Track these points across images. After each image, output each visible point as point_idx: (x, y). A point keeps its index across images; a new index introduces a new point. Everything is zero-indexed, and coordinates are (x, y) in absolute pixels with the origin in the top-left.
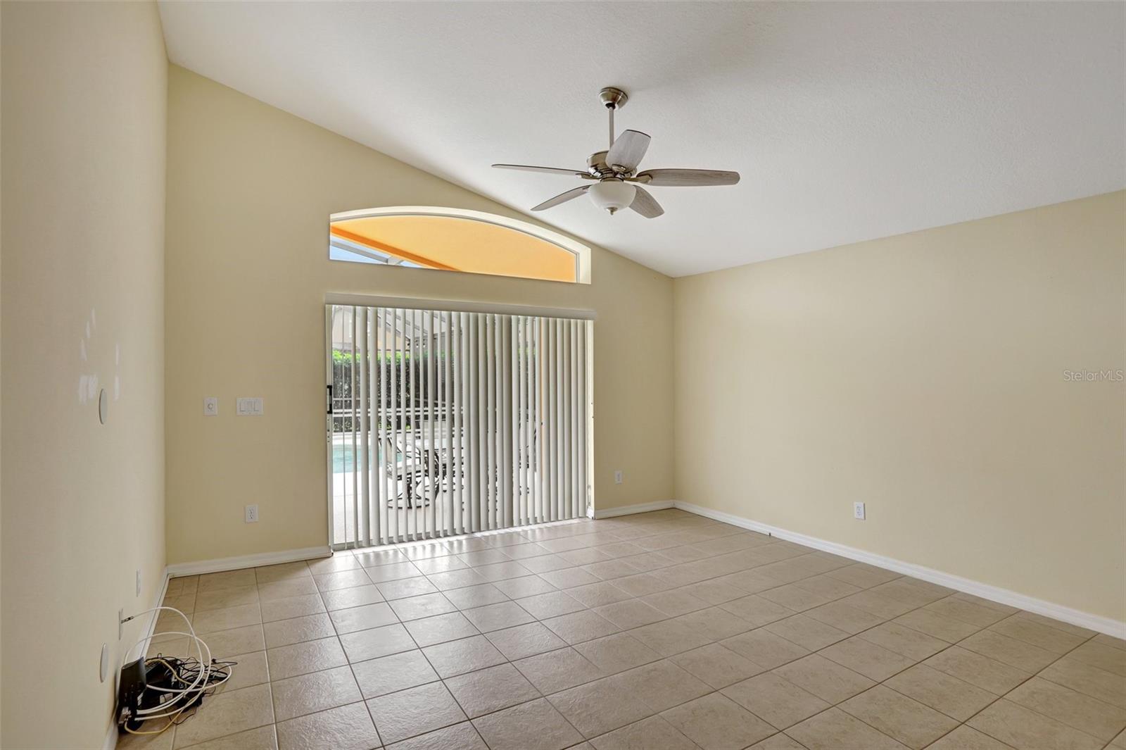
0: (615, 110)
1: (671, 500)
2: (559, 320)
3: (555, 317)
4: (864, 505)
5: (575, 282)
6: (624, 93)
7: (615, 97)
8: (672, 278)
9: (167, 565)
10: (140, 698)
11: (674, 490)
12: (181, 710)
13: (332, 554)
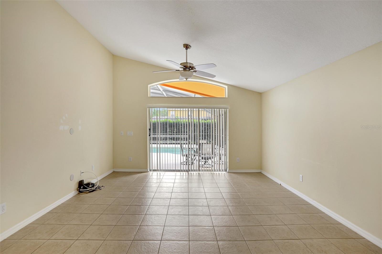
0: (188, 50)
1: (260, 170)
2: (216, 109)
3: (214, 108)
4: (302, 176)
5: (225, 97)
6: (189, 45)
7: (187, 47)
8: (261, 93)
9: (113, 169)
10: (82, 187)
11: (261, 166)
12: (88, 191)
13: (149, 172)
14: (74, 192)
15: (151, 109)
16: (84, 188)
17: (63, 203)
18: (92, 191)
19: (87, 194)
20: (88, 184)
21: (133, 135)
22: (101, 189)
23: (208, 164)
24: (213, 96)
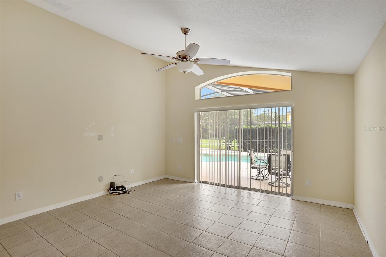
1: (353, 205)
7: (185, 32)
8: (353, 75)
9: (166, 175)
10: (112, 189)
11: (352, 200)
12: (115, 193)
13: (195, 183)
14: (103, 192)
15: (201, 113)
16: (114, 190)
17: (87, 200)
18: (119, 194)
19: (113, 196)
20: (118, 187)
21: (181, 142)
22: (129, 193)
23: (281, 182)
24: (280, 89)
